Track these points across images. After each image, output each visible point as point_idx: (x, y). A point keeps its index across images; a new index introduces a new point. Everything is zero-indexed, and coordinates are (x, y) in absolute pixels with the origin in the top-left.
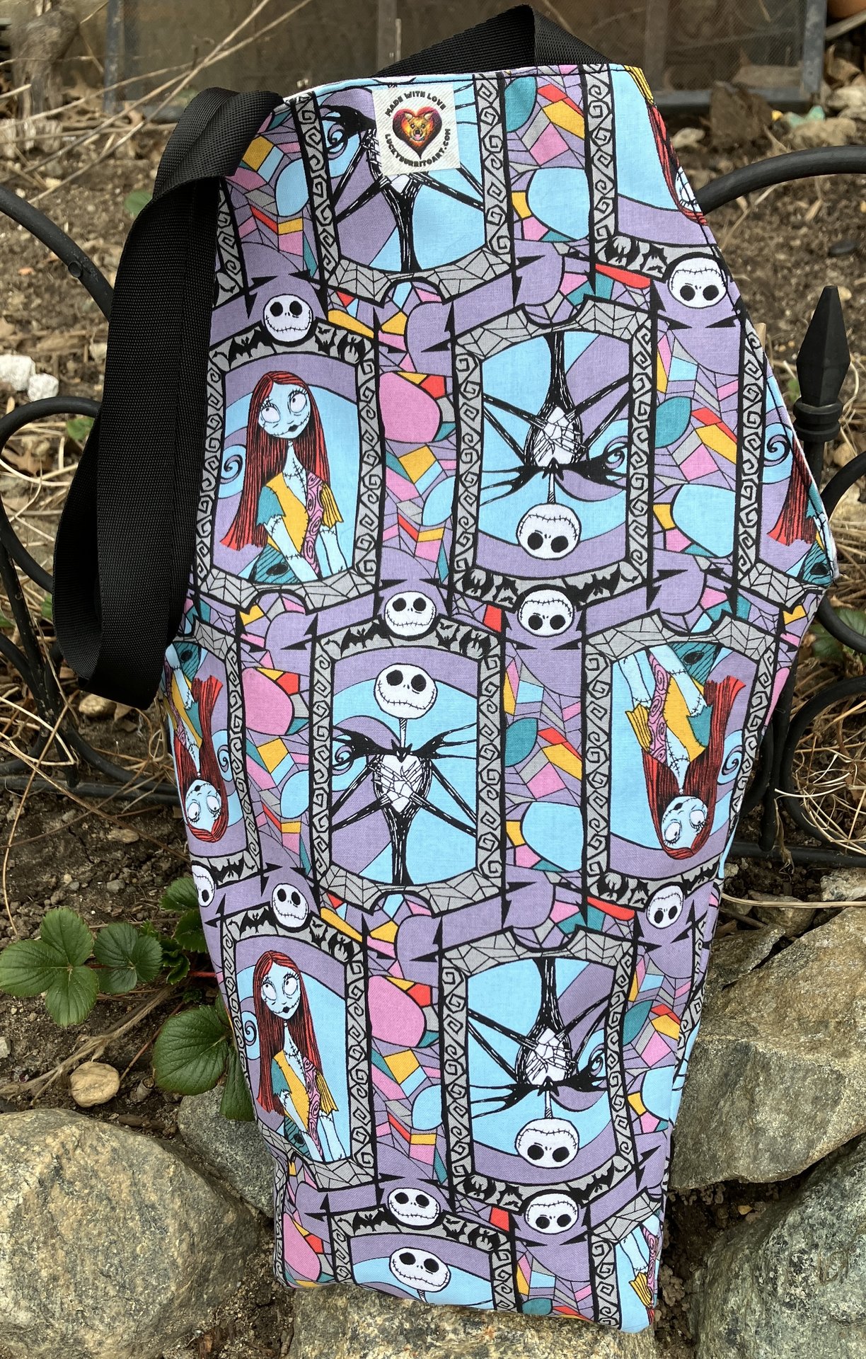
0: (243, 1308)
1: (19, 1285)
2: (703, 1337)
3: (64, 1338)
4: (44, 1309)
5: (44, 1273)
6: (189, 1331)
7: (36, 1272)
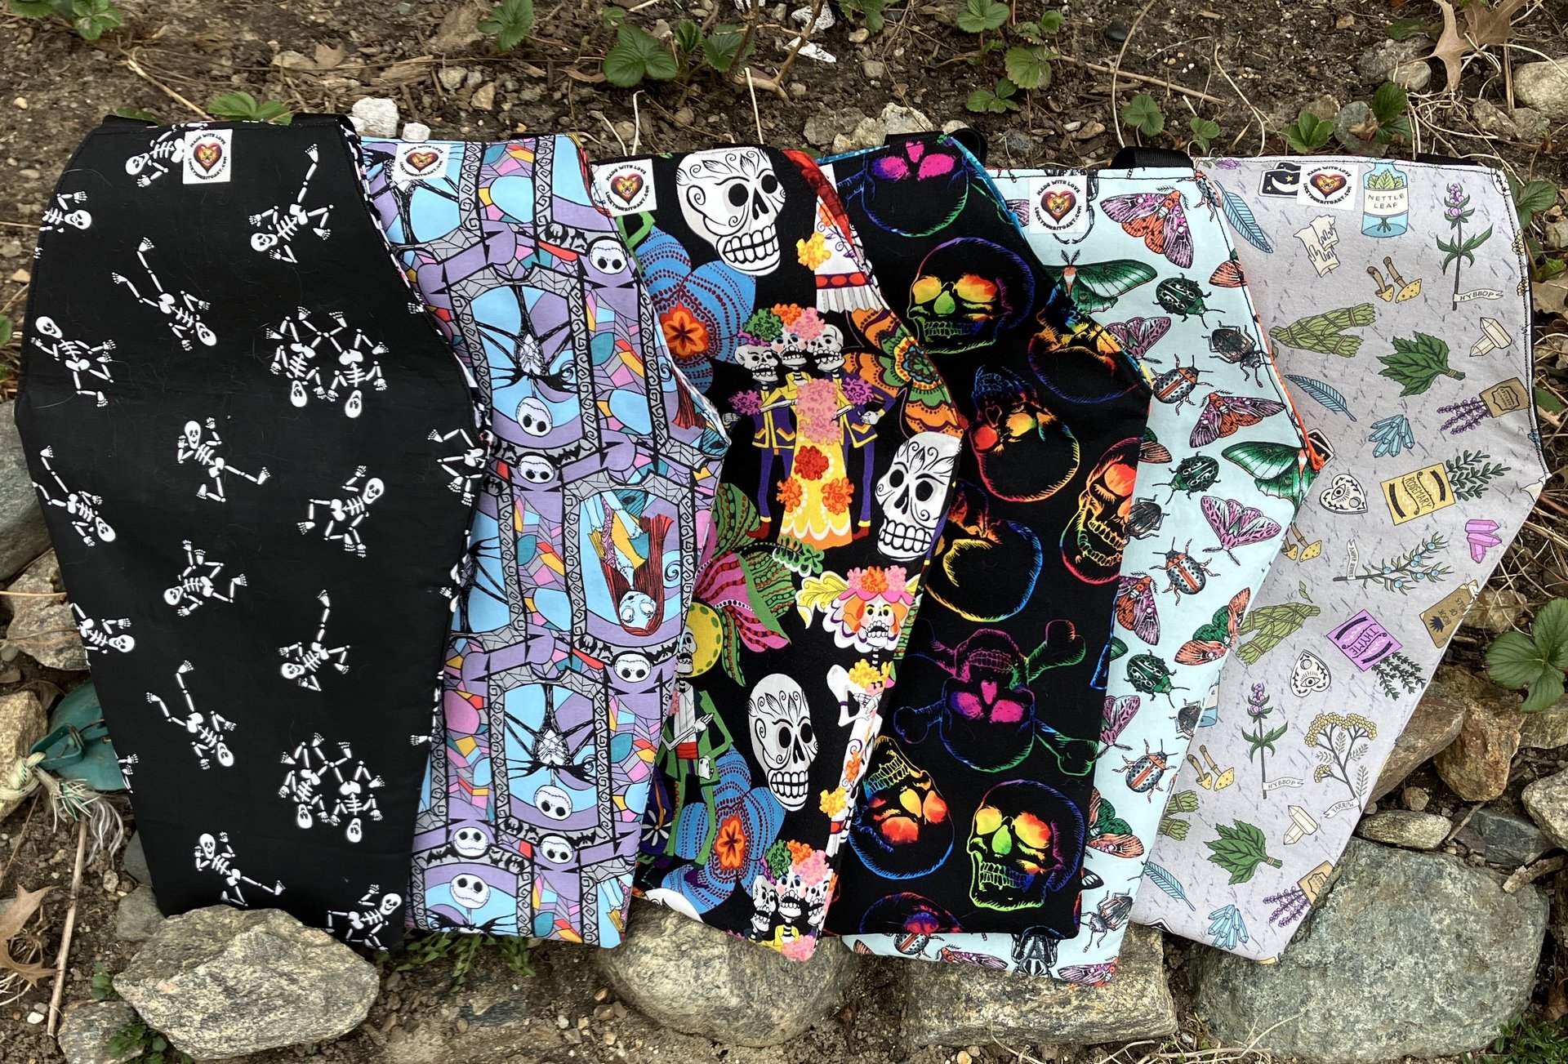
0: (866, 990)
1: (733, 980)
2: (1202, 987)
3: (758, 1014)
4: (748, 995)
5: (748, 971)
6: (831, 1008)
7: (743, 971)
